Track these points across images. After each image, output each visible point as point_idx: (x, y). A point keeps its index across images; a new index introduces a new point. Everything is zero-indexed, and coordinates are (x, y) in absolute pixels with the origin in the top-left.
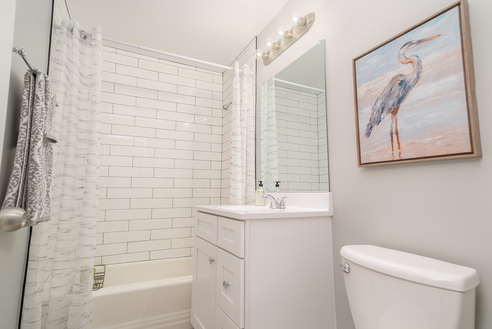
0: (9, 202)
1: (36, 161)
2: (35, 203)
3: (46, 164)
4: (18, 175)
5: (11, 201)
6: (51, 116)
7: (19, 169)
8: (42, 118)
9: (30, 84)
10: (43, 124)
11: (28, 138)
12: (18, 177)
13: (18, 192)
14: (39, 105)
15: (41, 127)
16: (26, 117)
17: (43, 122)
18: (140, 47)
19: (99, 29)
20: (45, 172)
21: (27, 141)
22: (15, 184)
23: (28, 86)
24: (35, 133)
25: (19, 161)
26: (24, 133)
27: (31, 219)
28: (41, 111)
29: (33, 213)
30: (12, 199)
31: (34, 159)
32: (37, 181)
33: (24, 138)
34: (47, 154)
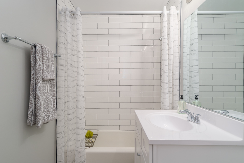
0: (29, 116)
1: (38, 94)
2: (39, 117)
3: (51, 91)
4: (32, 102)
5: (30, 115)
6: (48, 67)
7: (32, 99)
8: (40, 70)
9: (33, 52)
10: (40, 74)
11: (34, 82)
12: (32, 103)
13: (33, 110)
14: (37, 64)
15: (40, 76)
16: (33, 71)
17: (40, 72)
18: (101, 12)
19: (79, 8)
20: (51, 95)
21: (34, 84)
22: (31, 107)
23: (33, 54)
24: (37, 79)
25: (31, 94)
26: (33, 80)
27: (38, 125)
28: (39, 66)
29: (39, 122)
30: (30, 114)
31: (37, 93)
32: (39, 105)
33: (33, 82)
34: (51, 86)
